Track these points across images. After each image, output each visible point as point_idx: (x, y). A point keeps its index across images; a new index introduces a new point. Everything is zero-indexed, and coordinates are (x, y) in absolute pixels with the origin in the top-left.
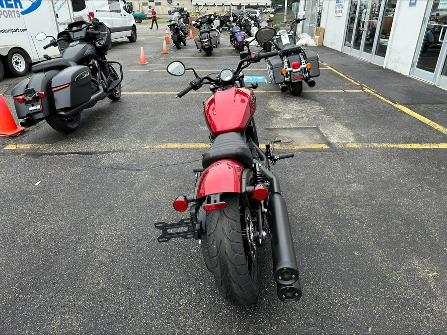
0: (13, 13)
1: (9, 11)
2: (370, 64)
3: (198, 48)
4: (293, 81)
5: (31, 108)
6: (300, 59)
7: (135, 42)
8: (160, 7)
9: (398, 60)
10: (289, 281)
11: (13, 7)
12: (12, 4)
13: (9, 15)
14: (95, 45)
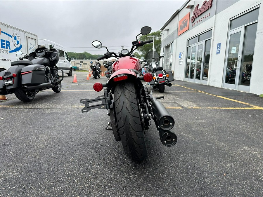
0: (4, 51)
1: (2, 50)
2: (200, 84)
3: (107, 77)
4: (159, 83)
5: (6, 83)
6: (163, 73)
7: (71, 76)
8: (86, 65)
9: (215, 80)
10: (168, 128)
11: (5, 48)
12: (5, 47)
13: (2, 51)
14: (50, 60)
